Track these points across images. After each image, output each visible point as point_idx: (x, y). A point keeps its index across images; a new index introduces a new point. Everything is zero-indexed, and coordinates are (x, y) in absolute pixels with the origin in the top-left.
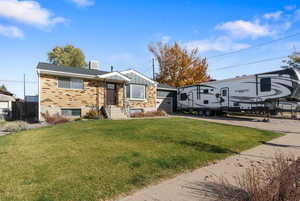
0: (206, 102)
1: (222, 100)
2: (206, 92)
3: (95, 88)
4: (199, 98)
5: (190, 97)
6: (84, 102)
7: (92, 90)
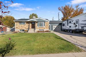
0: (70, 27)
1: (76, 26)
2: (70, 22)
3: (28, 24)
4: (68, 25)
5: (65, 25)
6: (25, 28)
7: (27, 25)
